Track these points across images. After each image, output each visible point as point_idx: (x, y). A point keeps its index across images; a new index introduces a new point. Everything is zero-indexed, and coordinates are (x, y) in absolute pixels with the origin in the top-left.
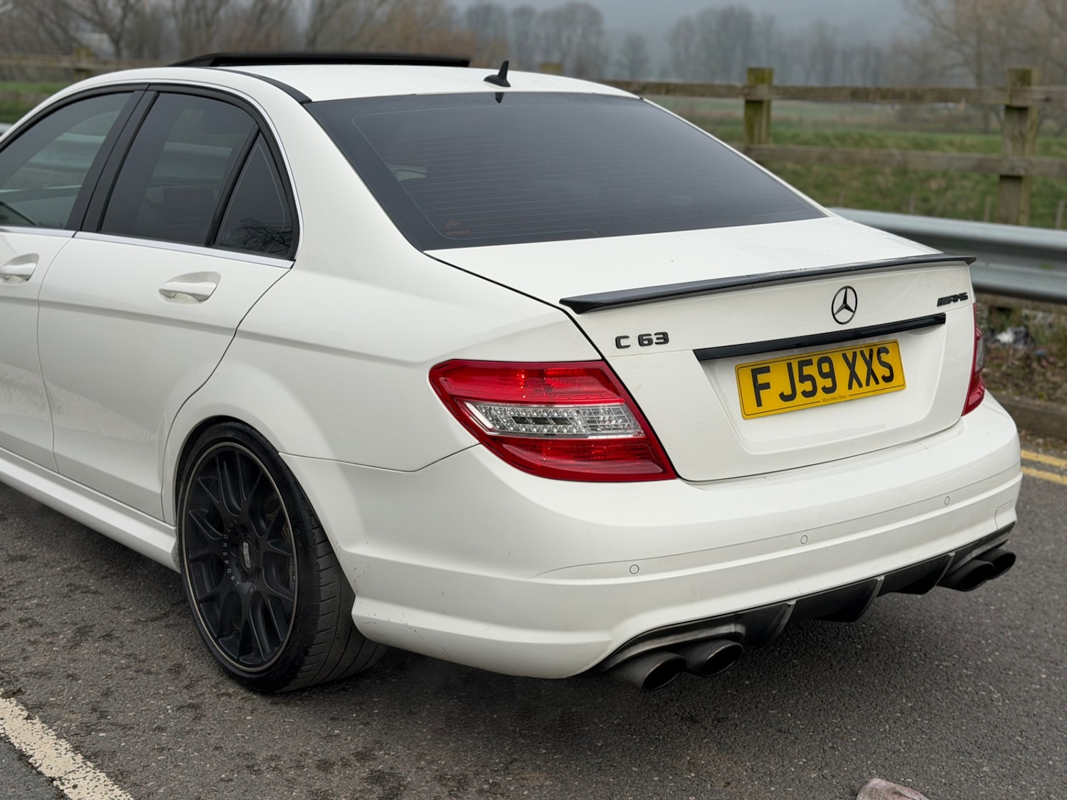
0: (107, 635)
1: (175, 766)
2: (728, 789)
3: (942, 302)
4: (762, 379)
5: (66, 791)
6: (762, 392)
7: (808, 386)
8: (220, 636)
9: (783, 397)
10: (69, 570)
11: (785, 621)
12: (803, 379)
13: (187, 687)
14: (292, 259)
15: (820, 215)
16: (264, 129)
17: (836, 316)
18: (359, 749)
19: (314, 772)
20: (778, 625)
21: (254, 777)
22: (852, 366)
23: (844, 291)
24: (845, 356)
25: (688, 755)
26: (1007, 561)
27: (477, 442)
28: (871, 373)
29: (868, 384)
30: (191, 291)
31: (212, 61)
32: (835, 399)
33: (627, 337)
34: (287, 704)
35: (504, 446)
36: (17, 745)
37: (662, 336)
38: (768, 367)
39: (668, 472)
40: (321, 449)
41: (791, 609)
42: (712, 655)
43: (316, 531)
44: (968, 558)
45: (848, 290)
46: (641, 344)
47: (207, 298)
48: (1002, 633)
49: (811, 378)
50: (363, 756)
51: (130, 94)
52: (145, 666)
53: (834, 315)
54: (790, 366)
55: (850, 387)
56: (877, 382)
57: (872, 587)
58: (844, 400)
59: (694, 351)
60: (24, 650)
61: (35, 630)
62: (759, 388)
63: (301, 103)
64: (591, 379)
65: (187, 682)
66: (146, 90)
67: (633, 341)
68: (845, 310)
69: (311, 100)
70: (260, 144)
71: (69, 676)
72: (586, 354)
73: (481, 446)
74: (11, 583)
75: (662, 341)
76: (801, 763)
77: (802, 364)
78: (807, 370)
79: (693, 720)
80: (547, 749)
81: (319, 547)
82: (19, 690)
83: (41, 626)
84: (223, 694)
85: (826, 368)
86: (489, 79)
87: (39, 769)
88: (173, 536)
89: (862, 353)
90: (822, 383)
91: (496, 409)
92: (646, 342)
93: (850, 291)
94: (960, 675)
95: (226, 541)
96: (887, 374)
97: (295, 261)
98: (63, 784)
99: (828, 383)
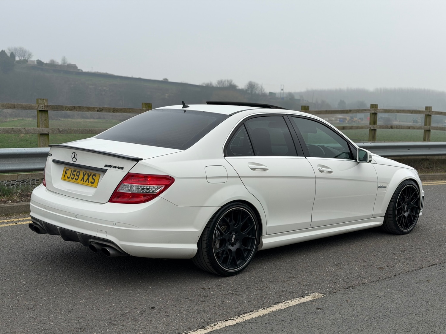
4: (67, 171)
6: (65, 175)
9: (68, 177)
22: (84, 176)
23: (74, 153)
24: (83, 173)
29: (86, 182)
32: (76, 182)
38: (69, 169)
49: (74, 175)
54: (72, 170)
55: (81, 181)
58: (78, 183)
59: (53, 159)
62: (66, 173)
85: (78, 174)
89: (88, 174)
99: (77, 178)
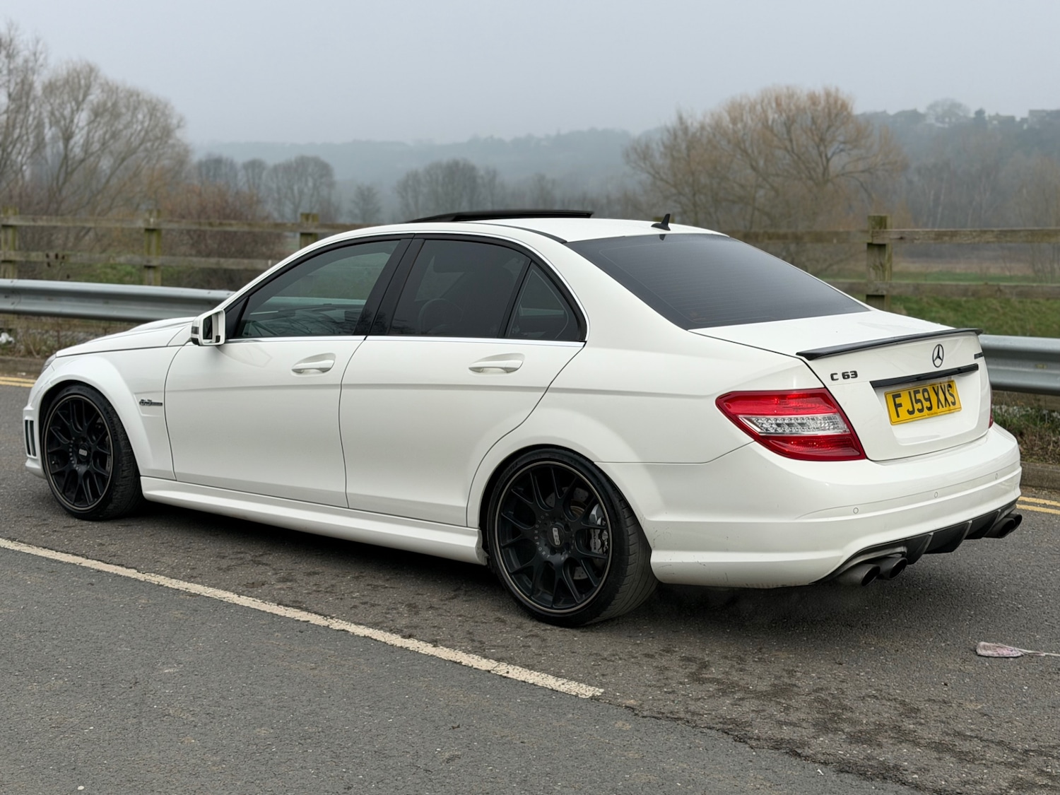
0: (430, 607)
1: (558, 661)
2: (899, 652)
3: (976, 357)
4: (898, 401)
5: (504, 675)
6: (899, 409)
7: (919, 406)
10: (358, 577)
11: (928, 544)
12: (917, 401)
13: (518, 628)
14: (583, 341)
15: (868, 310)
16: (534, 258)
17: (934, 363)
18: (662, 648)
19: (646, 659)
20: (922, 549)
21: (612, 663)
22: (937, 394)
23: (938, 347)
24: (933, 388)
25: (862, 640)
26: (1018, 519)
27: (753, 440)
28: (946, 399)
29: (946, 406)
30: (502, 366)
31: (453, 218)
33: (836, 374)
35: (770, 441)
37: (854, 373)
39: (862, 455)
40: (630, 456)
41: (930, 538)
42: (893, 565)
44: (1003, 516)
46: (844, 378)
47: (517, 369)
49: (920, 401)
50: (668, 651)
51: (399, 241)
52: (477, 620)
53: (934, 361)
55: (938, 408)
56: (949, 405)
57: (966, 527)
58: (936, 414)
59: (870, 382)
60: (385, 617)
61: (378, 608)
62: (897, 406)
63: (561, 243)
64: (818, 399)
65: (515, 625)
66: (412, 238)
67: (839, 376)
68: (938, 359)
69: (567, 241)
70: (534, 269)
71: (434, 627)
72: (813, 384)
73: (756, 443)
74: (327, 586)
75: (854, 376)
76: (931, 640)
77: (915, 393)
78: (918, 396)
81: (627, 520)
82: (411, 635)
83: (379, 605)
86: (656, 226)
87: (474, 667)
88: (476, 535)
89: (940, 387)
90: (926, 404)
91: (762, 420)
92: (846, 377)
93: (940, 348)
94: (991, 598)
95: (537, 529)
96: (953, 400)
97: (586, 342)
98: (498, 672)
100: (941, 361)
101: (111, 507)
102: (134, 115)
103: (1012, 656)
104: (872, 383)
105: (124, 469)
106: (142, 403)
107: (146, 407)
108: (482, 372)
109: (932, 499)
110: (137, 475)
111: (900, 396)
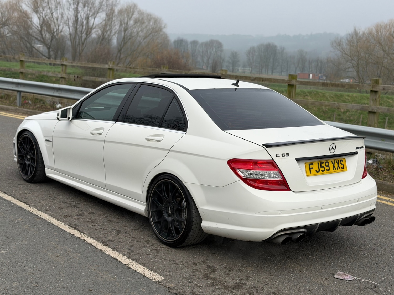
0: (125, 233)
1: (156, 263)
2: (301, 273)
3: (357, 148)
4: (311, 166)
5: (130, 267)
6: (311, 170)
7: (323, 169)
8: (160, 232)
9: (317, 171)
10: (108, 216)
11: (316, 229)
12: (322, 167)
13: (152, 245)
14: (186, 131)
15: (322, 124)
16: (176, 97)
17: (331, 151)
18: (203, 261)
19: (192, 265)
20: (314, 230)
21: (177, 266)
22: (334, 164)
23: (332, 144)
24: (332, 161)
25: (289, 265)
26: (373, 219)
27: (240, 179)
28: (338, 166)
29: (338, 169)
30: (156, 139)
32: (329, 172)
33: (279, 154)
34: (180, 250)
35: (247, 181)
36: (113, 257)
37: (287, 154)
38: (313, 163)
39: (288, 189)
40: (195, 181)
41: (318, 226)
42: (298, 236)
43: (192, 203)
44: (363, 217)
45: (334, 144)
46: (282, 156)
47: (161, 141)
48: (371, 241)
49: (323, 167)
50: (204, 262)
51: (132, 85)
52: (139, 240)
54: (318, 163)
55: (333, 170)
56: (340, 169)
57: (339, 222)
58: (331, 173)
59: (295, 158)
60: (104, 235)
61: (105, 231)
62: (311, 169)
63: (186, 90)
64: (269, 164)
65: (151, 244)
66: (137, 84)
67: (280, 155)
68: (333, 150)
69: (188, 90)
70: (174, 101)
71: (119, 242)
72: (269, 158)
73: (241, 181)
74: (93, 219)
75: (287, 155)
76: (319, 268)
77: (321, 163)
78: (323, 165)
79: (289, 258)
80: (252, 262)
81: (193, 207)
82: (108, 244)
83: (106, 230)
84: (162, 247)
85: (327, 164)
86: (233, 84)
87: (121, 262)
88: (145, 206)
89: (336, 161)
90: (326, 168)
91: (245, 171)
92: (283, 156)
93: (334, 145)
94: (360, 250)
95: (163, 206)
96: (343, 167)
97: (187, 132)
98: (129, 265)
99: (328, 168)
100: (334, 150)
101: (35, 178)
102: (149, 23)
103: (348, 279)
104: (296, 159)
105: (40, 164)
106: (46, 140)
107: (47, 142)
108: (150, 140)
109: (320, 209)
110: (45, 168)
111: (313, 165)
